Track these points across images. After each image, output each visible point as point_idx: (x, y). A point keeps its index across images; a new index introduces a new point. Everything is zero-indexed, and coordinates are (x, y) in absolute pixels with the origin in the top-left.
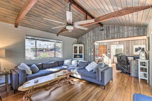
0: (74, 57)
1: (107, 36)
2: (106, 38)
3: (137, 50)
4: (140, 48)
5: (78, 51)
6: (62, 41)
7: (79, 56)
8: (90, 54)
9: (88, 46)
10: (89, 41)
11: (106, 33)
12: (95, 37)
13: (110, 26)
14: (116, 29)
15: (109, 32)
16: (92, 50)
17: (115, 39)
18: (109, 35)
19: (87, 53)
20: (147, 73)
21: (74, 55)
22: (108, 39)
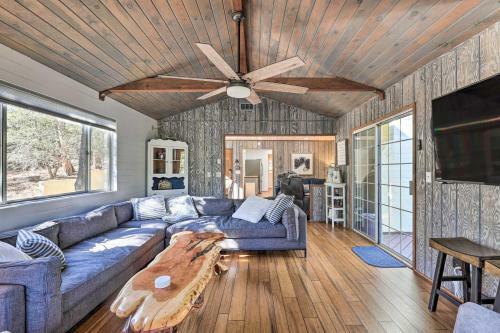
0: (153, 188)
1: (261, 125)
2: (258, 130)
3: (298, 164)
4: (302, 159)
5: (169, 167)
6: (114, 121)
7: (168, 184)
8: (209, 175)
9: (205, 149)
10: (207, 135)
11: (258, 118)
12: (226, 124)
13: (270, 101)
14: (282, 112)
15: (267, 116)
16: (219, 161)
17: (280, 135)
18: (266, 125)
19: (201, 171)
20: (343, 209)
21: (154, 179)
22: (263, 135)
